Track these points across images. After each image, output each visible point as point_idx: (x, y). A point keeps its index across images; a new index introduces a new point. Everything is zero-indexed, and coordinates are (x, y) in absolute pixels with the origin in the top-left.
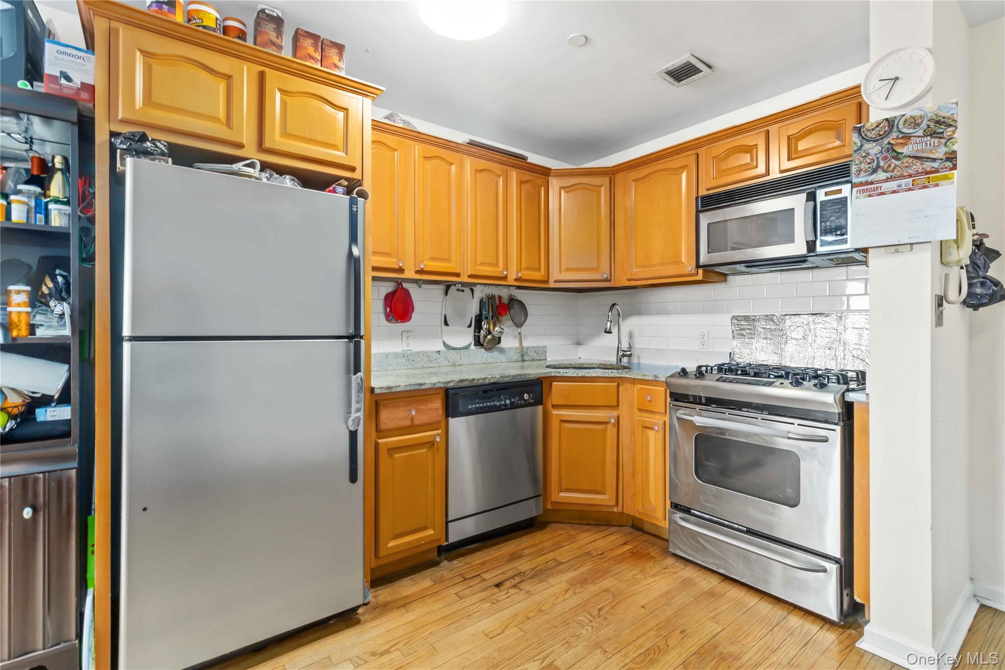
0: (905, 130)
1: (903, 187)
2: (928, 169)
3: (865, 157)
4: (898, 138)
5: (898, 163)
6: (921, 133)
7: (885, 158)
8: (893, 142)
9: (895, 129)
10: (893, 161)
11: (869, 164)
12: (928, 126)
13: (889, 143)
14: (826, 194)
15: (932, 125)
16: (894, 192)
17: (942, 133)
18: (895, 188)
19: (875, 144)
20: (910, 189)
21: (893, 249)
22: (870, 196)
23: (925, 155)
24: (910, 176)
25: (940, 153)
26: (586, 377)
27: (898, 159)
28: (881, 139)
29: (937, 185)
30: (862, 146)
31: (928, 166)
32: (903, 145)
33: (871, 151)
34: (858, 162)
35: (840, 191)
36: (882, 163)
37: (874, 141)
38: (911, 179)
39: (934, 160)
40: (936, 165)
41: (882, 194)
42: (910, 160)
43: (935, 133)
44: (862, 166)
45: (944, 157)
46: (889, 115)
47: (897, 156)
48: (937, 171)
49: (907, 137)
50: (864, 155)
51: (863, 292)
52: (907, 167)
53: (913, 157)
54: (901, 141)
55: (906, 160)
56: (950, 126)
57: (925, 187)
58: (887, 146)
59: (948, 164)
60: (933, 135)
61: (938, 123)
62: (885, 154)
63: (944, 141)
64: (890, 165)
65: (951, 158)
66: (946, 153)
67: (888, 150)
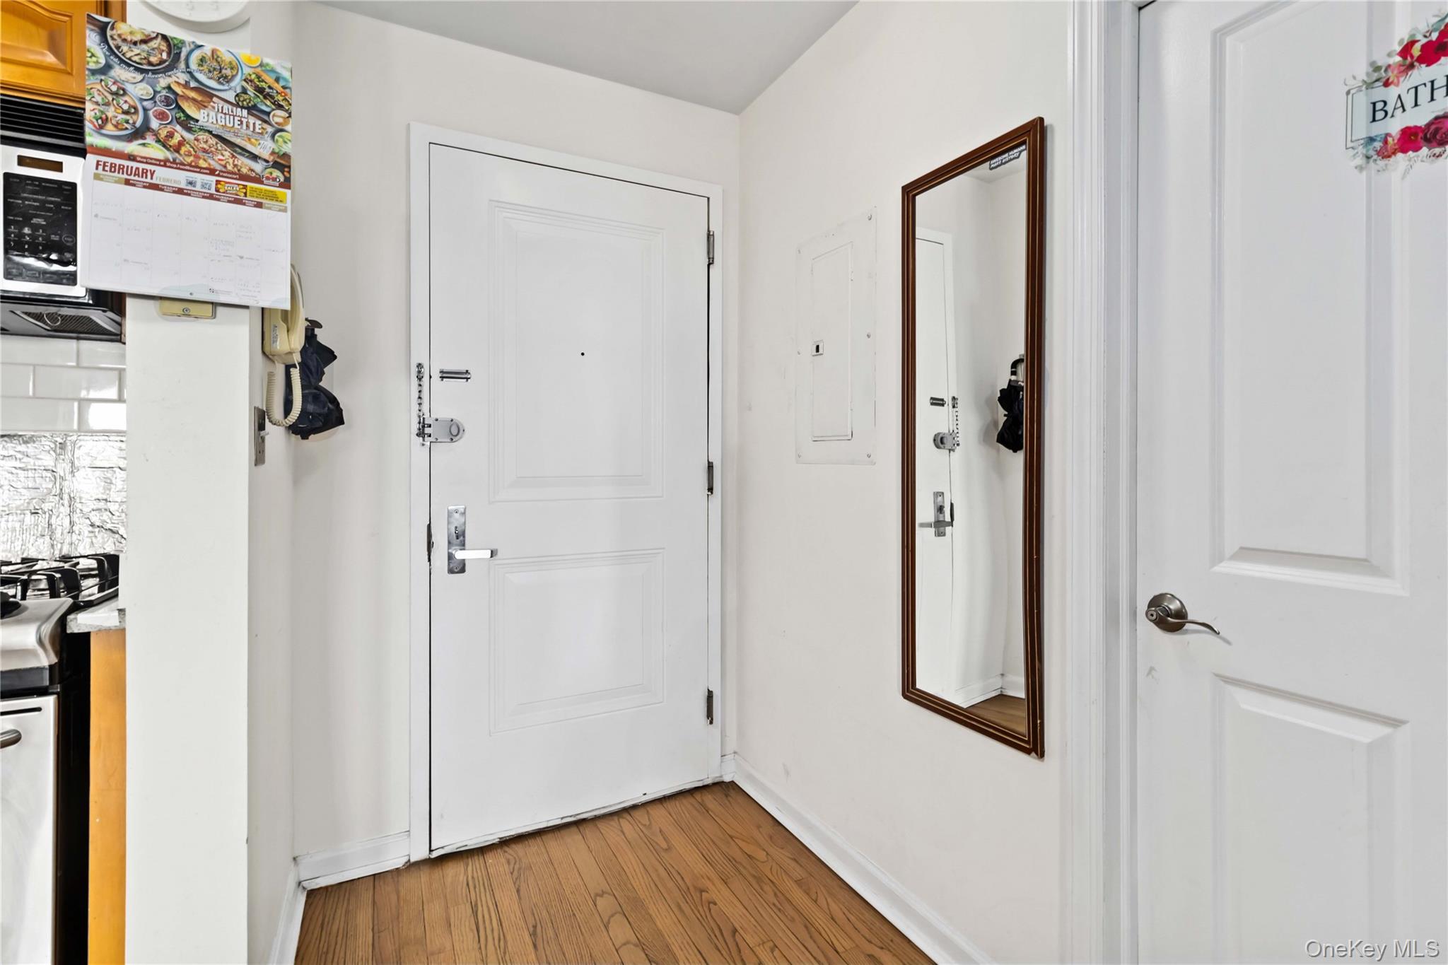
1: (198, 188)
2: (244, 171)
3: (116, 94)
4: (187, 86)
5: (187, 136)
6: (230, 96)
7: (161, 116)
8: (175, 87)
9: (182, 65)
10: (178, 128)
11: (125, 113)
12: (244, 91)
13: (169, 88)
15: (251, 91)
16: (180, 191)
17: (268, 114)
18: (183, 185)
19: (139, 76)
20: (211, 197)
21: (178, 307)
22: (127, 182)
23: (238, 141)
24: (212, 172)
25: (264, 148)
27: (189, 130)
28: (153, 72)
29: (259, 205)
30: (109, 67)
31: (245, 164)
32: (201, 105)
33: (129, 87)
34: (99, 99)
35: (58, 166)
36: (155, 124)
38: (214, 179)
39: (255, 157)
40: (258, 167)
41: (155, 187)
42: (213, 141)
43: (255, 107)
44: (111, 112)
45: (271, 159)
46: (173, 31)
47: (187, 122)
48: (258, 180)
49: (207, 94)
50: (114, 88)
51: (115, 397)
52: (205, 151)
53: (217, 136)
54: (192, 94)
55: (203, 136)
56: (280, 107)
57: (238, 201)
58: (164, 93)
59: (276, 173)
60: (252, 109)
61: (260, 90)
62: (161, 108)
63: (270, 130)
64: (171, 135)
65: (282, 163)
66: (273, 153)
67: (167, 102)
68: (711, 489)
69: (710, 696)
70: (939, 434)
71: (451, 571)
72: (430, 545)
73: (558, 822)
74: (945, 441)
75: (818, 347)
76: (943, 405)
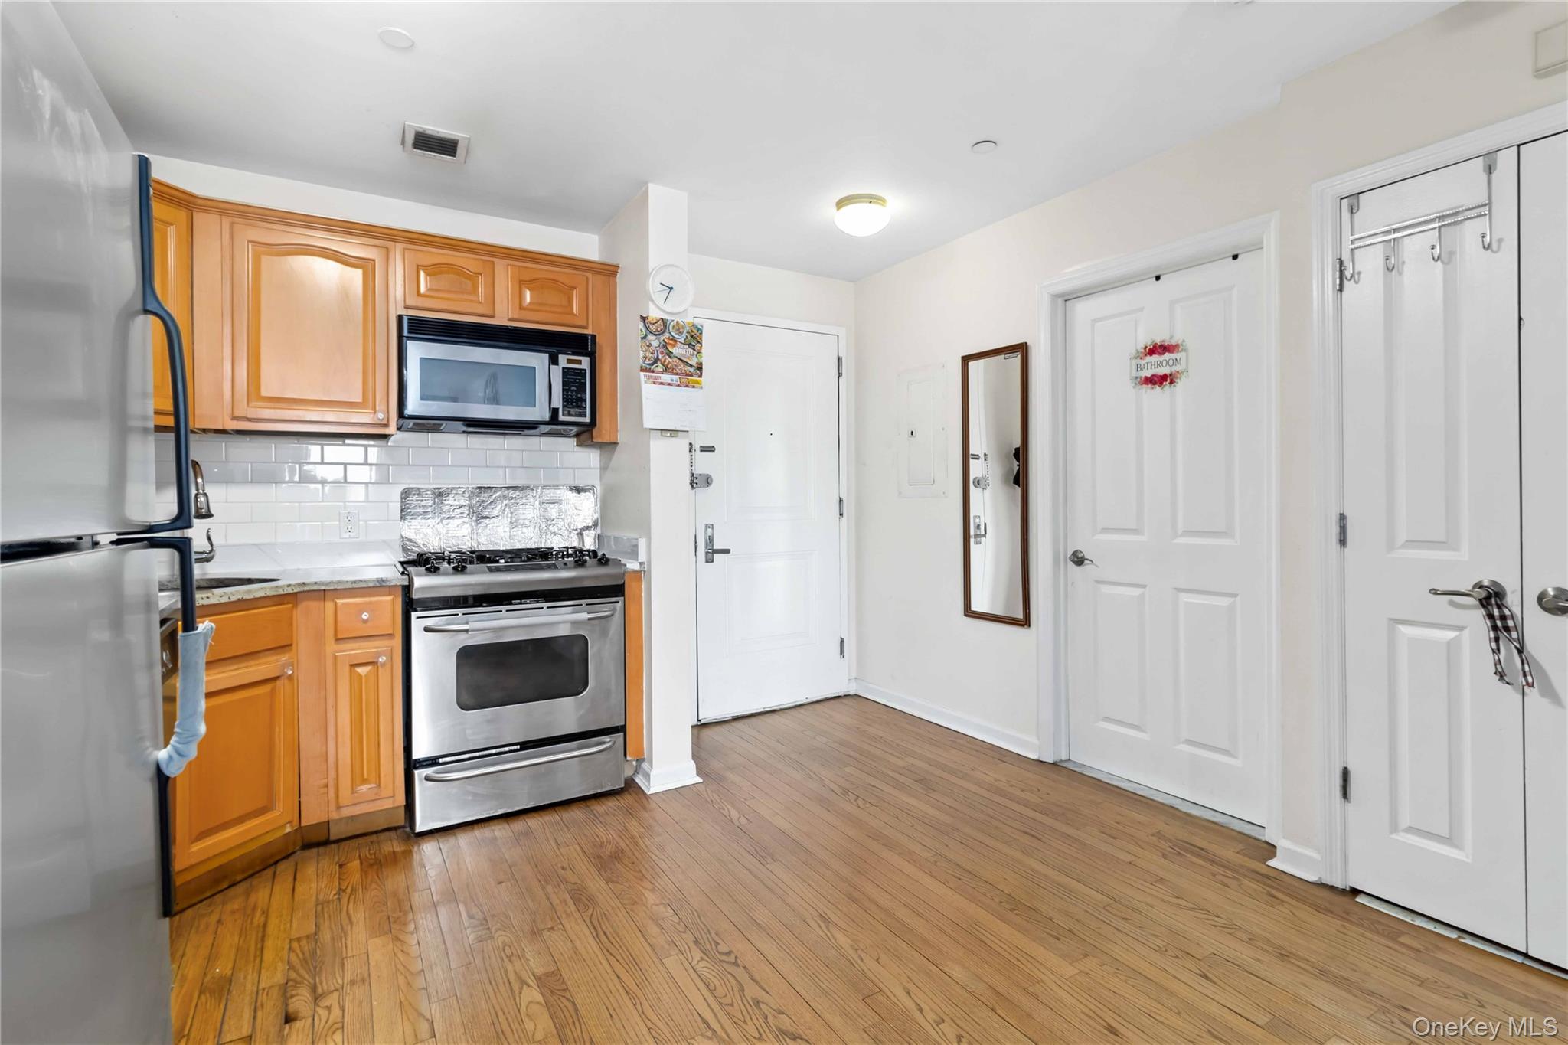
0: (675, 335)
1: (675, 382)
2: (688, 372)
3: (648, 346)
4: (669, 339)
5: (671, 360)
6: (682, 340)
7: (662, 353)
8: (666, 340)
9: (667, 330)
10: (667, 357)
11: (652, 353)
12: (687, 337)
13: (664, 340)
14: (569, 361)
15: (689, 337)
16: (669, 384)
17: (694, 346)
18: (670, 382)
19: (655, 337)
20: (679, 385)
21: (665, 433)
22: (654, 383)
23: (686, 359)
24: (677, 374)
25: (694, 362)
26: (247, 600)
27: (670, 357)
28: (660, 334)
29: (694, 387)
30: (646, 335)
31: (688, 368)
32: (674, 346)
33: (652, 343)
35: (580, 362)
36: (660, 357)
37: (656, 335)
38: (678, 377)
39: (691, 366)
40: (692, 370)
41: (662, 384)
42: (678, 361)
43: (691, 344)
44: (648, 354)
45: (696, 365)
46: (665, 316)
47: (670, 354)
48: (692, 376)
49: (675, 340)
50: (648, 344)
52: (676, 366)
53: (679, 359)
54: (671, 342)
55: (675, 359)
56: (699, 342)
57: (687, 386)
58: (663, 343)
59: (698, 372)
60: (689, 345)
61: (692, 336)
62: (662, 349)
63: (696, 353)
64: (665, 361)
65: (700, 368)
66: (697, 363)
67: (664, 346)
68: (841, 515)
69: (842, 641)
70: (976, 478)
71: (707, 561)
72: (696, 547)
73: (762, 710)
74: (980, 482)
75: (912, 432)
76: (978, 459)
